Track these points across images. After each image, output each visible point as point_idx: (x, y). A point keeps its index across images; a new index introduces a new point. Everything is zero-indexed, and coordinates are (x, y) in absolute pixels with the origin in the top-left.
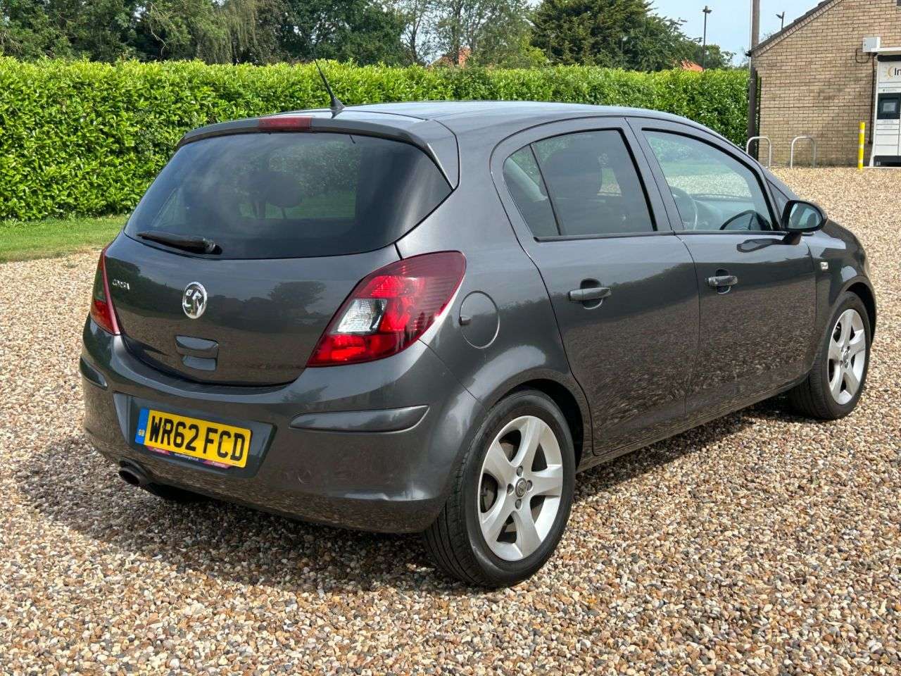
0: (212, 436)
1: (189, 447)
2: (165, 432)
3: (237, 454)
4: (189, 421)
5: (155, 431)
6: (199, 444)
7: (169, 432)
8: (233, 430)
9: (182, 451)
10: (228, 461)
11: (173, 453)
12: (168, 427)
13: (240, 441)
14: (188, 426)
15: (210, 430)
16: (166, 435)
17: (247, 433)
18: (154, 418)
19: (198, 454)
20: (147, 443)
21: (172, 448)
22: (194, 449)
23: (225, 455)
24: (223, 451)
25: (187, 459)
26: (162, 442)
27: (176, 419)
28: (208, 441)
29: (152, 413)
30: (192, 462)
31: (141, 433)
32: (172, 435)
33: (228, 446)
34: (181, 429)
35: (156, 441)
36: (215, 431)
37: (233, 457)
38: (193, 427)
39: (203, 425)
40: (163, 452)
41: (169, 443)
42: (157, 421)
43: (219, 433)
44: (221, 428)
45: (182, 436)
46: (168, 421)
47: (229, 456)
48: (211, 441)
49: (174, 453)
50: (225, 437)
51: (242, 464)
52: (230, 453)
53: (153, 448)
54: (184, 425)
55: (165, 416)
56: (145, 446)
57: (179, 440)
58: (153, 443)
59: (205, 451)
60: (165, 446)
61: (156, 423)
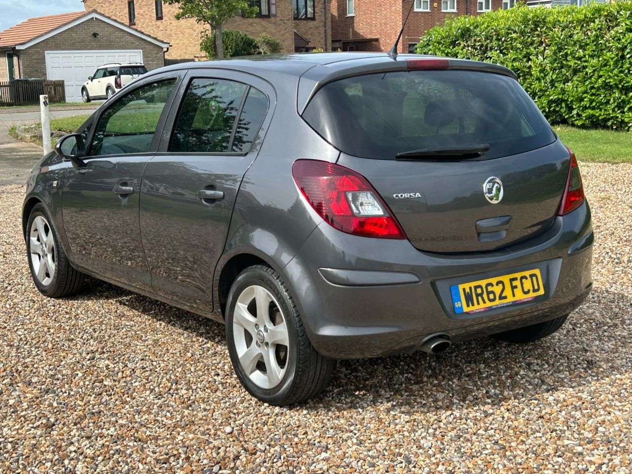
0: (515, 283)
1: (501, 298)
2: (477, 295)
3: (536, 287)
4: (494, 280)
5: (469, 299)
6: (508, 292)
7: (481, 295)
8: (527, 273)
9: (497, 302)
10: (532, 295)
12: (479, 291)
13: (534, 278)
14: (494, 284)
15: (512, 280)
16: (480, 298)
17: (537, 272)
18: (464, 290)
19: (510, 299)
20: (466, 309)
21: (488, 304)
22: (505, 297)
23: (529, 291)
24: (526, 290)
25: (504, 307)
26: (478, 304)
27: (483, 283)
28: (513, 288)
29: (461, 287)
30: (508, 306)
31: (457, 305)
32: (485, 296)
33: (528, 285)
34: (490, 289)
35: (473, 305)
36: (515, 279)
37: (534, 291)
38: (498, 284)
39: (506, 279)
40: (482, 310)
41: (484, 302)
42: (468, 290)
43: (519, 279)
44: (518, 275)
45: (492, 292)
46: (476, 287)
47: (531, 291)
48: (516, 287)
49: (492, 307)
50: (524, 280)
51: (542, 292)
52: (531, 289)
53: (473, 311)
54: (491, 285)
55: (473, 284)
56: (466, 313)
57: (491, 296)
58: (471, 308)
59: (514, 295)
60: (482, 306)
61: (468, 293)
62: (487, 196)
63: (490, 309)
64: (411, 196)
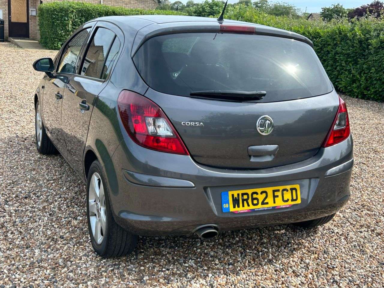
0: (276, 194)
1: (263, 203)
2: (243, 200)
3: (295, 198)
4: (259, 190)
5: (236, 202)
6: (270, 200)
7: (247, 200)
8: (288, 187)
9: (260, 206)
10: (290, 203)
12: (245, 197)
13: (294, 192)
14: (259, 193)
15: (274, 191)
16: (245, 202)
17: (297, 186)
18: (233, 195)
19: (271, 204)
20: (232, 209)
21: (252, 207)
22: (267, 203)
23: (288, 200)
24: (285, 199)
25: (265, 210)
26: (243, 206)
27: (250, 192)
28: (275, 197)
29: (230, 193)
30: (268, 210)
31: (225, 206)
32: (250, 201)
33: (288, 196)
35: (239, 207)
36: (278, 191)
37: (293, 200)
38: (262, 193)
39: (269, 190)
40: (246, 211)
41: (249, 205)
42: (236, 196)
43: (281, 191)
44: (281, 188)
45: (257, 199)
46: (243, 194)
47: (290, 200)
48: (277, 196)
49: (254, 209)
50: (285, 192)
51: (299, 201)
53: (237, 211)
54: (257, 193)
55: (241, 192)
56: (231, 212)
57: (255, 202)
58: (237, 209)
59: (274, 202)
60: (246, 208)
61: (236, 198)
62: (258, 129)
64: (195, 124)
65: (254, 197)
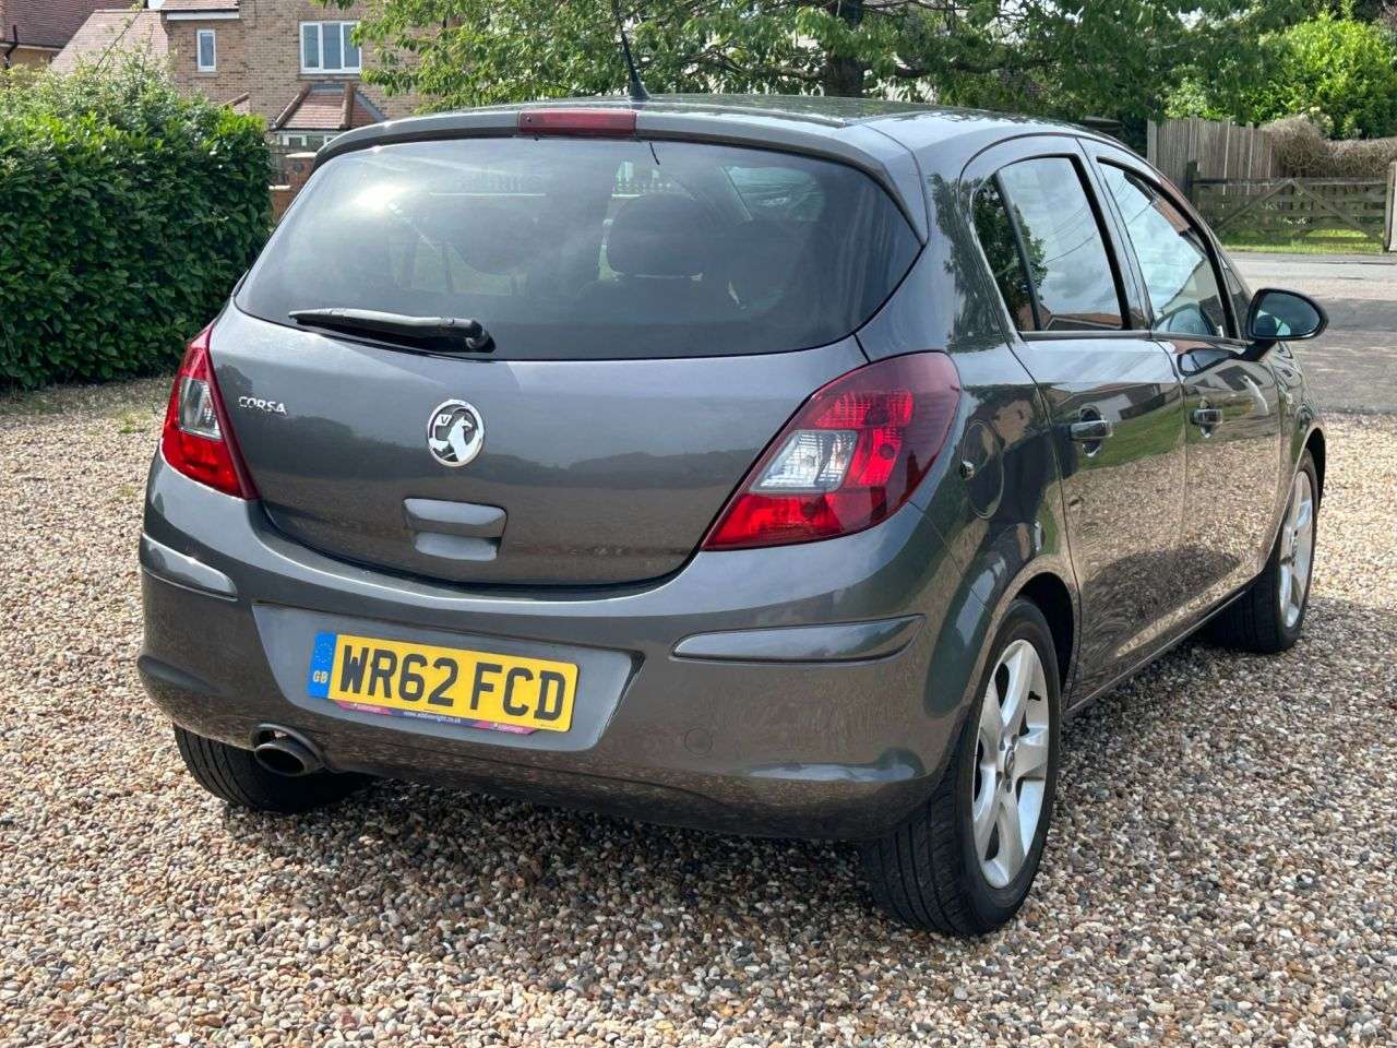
0: (487, 677)
1: (435, 698)
2: (376, 672)
3: (550, 707)
4: (432, 653)
5: (353, 673)
6: (461, 692)
7: (387, 675)
8: (537, 666)
9: (422, 706)
10: (529, 721)
11: (400, 711)
12: (385, 664)
13: (553, 685)
14: (431, 660)
15: (481, 668)
16: (380, 681)
17: (569, 671)
18: (348, 649)
19: (461, 710)
20: (335, 693)
21: (396, 702)
22: (449, 702)
23: (523, 710)
24: (515, 703)
25: (435, 721)
26: (372, 692)
27: (402, 650)
28: (480, 687)
29: (343, 641)
30: (448, 723)
31: (317, 678)
32: (395, 681)
33: (526, 693)
34: (414, 668)
35: (357, 690)
36: (497, 669)
37: (541, 715)
38: (439, 663)
39: (467, 660)
40: (376, 709)
41: (388, 694)
42: (356, 653)
43: (506, 671)
44: (508, 662)
45: (418, 679)
46: (379, 654)
47: (531, 713)
48: (489, 688)
49: (402, 711)
50: (519, 680)
52: (533, 706)
53: (350, 703)
54: (423, 661)
55: (374, 644)
56: (333, 701)
57: (412, 687)
58: (349, 696)
59: (474, 705)
60: (379, 699)
61: (355, 659)
63: (398, 714)
65: (410, 671)
